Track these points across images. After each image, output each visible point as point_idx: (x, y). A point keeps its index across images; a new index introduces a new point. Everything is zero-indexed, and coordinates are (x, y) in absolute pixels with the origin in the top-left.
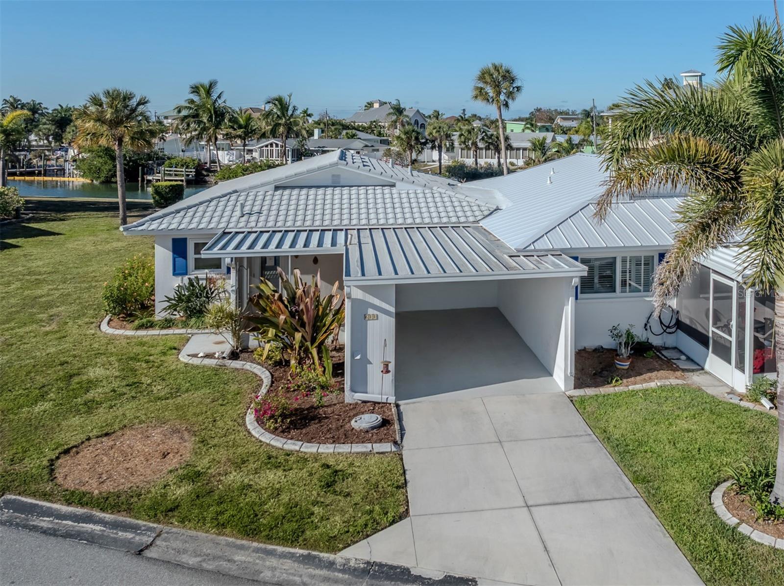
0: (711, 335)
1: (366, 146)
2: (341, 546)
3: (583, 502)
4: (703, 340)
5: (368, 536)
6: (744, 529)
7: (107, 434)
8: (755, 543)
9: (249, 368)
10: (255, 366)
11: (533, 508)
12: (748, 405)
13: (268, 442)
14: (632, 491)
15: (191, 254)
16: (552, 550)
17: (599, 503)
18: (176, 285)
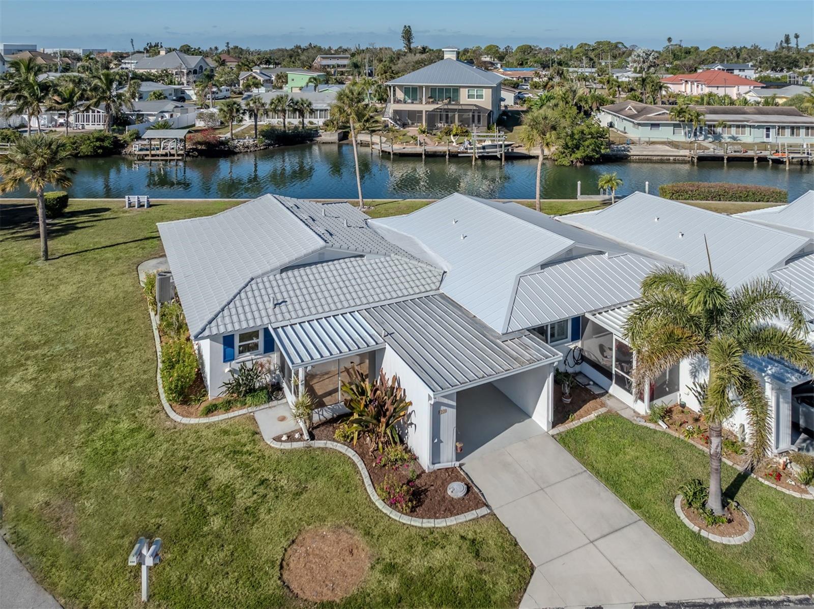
0: (614, 372)
1: (177, 107)
2: (517, 602)
3: (616, 531)
4: (607, 373)
5: (525, 590)
6: (704, 533)
7: (293, 542)
8: (714, 543)
9: (331, 446)
10: (335, 444)
11: (595, 543)
12: (652, 426)
13: (409, 523)
14: (635, 515)
15: (237, 343)
16: (624, 574)
17: (625, 529)
18: (227, 370)
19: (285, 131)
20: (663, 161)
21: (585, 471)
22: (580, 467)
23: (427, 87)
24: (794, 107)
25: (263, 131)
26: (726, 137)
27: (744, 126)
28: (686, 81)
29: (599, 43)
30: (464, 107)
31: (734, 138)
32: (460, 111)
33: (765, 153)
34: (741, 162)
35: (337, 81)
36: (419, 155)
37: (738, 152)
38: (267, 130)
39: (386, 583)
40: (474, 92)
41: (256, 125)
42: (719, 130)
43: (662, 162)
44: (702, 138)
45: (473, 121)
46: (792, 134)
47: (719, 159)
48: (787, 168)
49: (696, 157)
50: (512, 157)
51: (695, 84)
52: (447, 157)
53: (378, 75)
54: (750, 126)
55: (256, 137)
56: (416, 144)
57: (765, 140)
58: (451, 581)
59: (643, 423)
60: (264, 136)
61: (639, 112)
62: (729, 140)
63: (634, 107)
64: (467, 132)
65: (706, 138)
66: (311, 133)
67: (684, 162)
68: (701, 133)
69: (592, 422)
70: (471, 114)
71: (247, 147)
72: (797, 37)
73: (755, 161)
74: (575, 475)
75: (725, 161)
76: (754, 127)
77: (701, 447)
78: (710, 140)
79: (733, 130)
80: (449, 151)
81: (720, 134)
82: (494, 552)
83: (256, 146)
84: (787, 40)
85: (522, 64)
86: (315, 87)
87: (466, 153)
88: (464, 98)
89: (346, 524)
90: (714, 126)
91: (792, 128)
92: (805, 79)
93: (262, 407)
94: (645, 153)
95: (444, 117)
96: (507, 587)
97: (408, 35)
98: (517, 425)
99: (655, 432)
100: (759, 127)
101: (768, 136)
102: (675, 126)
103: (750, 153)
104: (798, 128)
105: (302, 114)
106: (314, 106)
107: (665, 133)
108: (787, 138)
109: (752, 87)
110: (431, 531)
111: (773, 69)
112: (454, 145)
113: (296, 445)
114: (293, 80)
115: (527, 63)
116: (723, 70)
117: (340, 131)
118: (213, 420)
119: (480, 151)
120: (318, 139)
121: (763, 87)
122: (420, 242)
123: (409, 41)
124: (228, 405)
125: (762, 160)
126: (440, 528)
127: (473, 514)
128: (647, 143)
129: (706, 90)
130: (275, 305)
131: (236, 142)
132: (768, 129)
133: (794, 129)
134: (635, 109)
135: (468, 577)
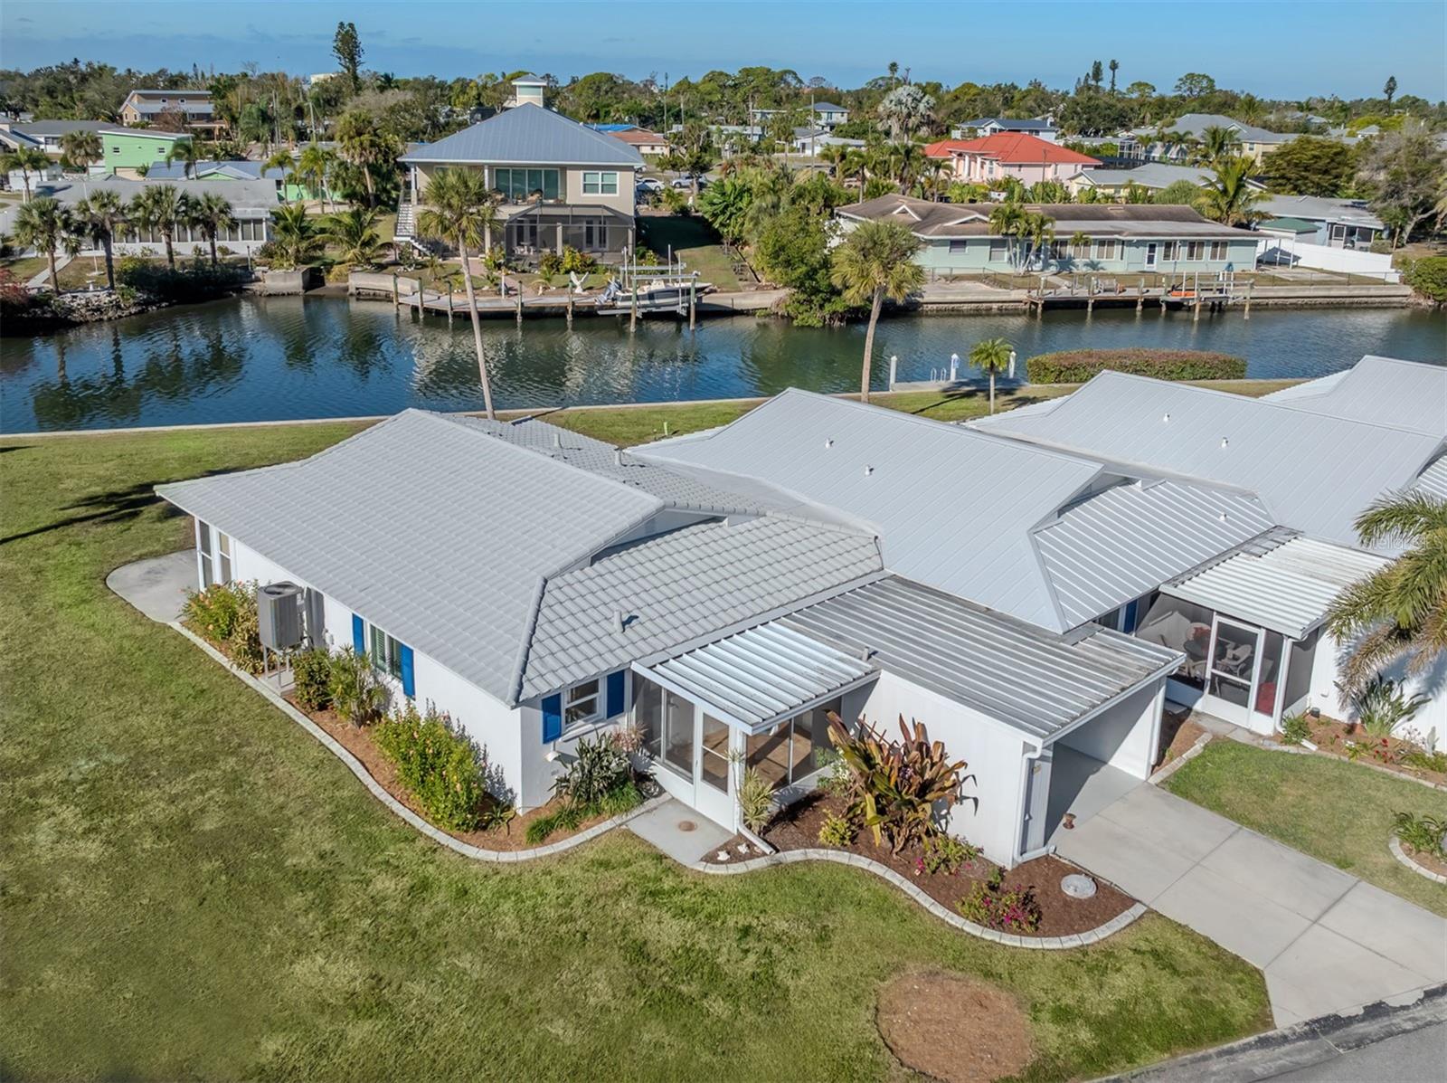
7: (877, 1009)
9: (817, 857)
10: (822, 851)
11: (1321, 922)
12: (1292, 749)
13: (1040, 947)
14: (1347, 877)
15: (565, 704)
16: (1384, 954)
17: (1348, 898)
18: (551, 756)
19: (173, 271)
20: (980, 312)
21: (1240, 828)
22: (1231, 826)
23: (491, 167)
24: (1188, 206)
25: (125, 272)
26: (1080, 266)
27: (1112, 243)
28: (960, 155)
29: (747, 72)
30: (577, 212)
31: (1093, 265)
32: (564, 219)
33: (1154, 292)
34: (1114, 309)
35: (227, 153)
36: (510, 316)
37: (1111, 290)
38: (134, 270)
39: (1072, 1035)
40: (598, 178)
41: (109, 259)
42: (1069, 250)
43: (977, 314)
44: (1039, 266)
45: (590, 241)
46: (1191, 255)
47: (1079, 305)
48: (1196, 319)
49: (1040, 303)
50: (708, 314)
51: (979, 160)
52: (569, 317)
53: (342, 140)
54: (1123, 243)
55: (112, 287)
56: (498, 293)
57: (1146, 267)
58: (1162, 1013)
59: (1276, 747)
60: (130, 284)
61: (924, 217)
62: (1084, 269)
63: (913, 209)
64: (593, 264)
65: (1046, 266)
66: (234, 276)
67: (1015, 313)
68: (1038, 257)
69: (1201, 756)
70: (585, 225)
71: (98, 309)
72: (1114, 66)
73: (1139, 308)
74: (1230, 837)
75: (1090, 309)
76: (1130, 243)
77: (1380, 769)
78: (1053, 269)
79: (1094, 249)
80: (573, 303)
81: (1070, 258)
82: (1195, 961)
83: (119, 307)
84: (1097, 74)
85: (596, 117)
86: (188, 167)
87: (612, 307)
88: (576, 192)
89: (944, 967)
90: (1064, 243)
91: (1192, 245)
92: (1149, 152)
93: (636, 812)
94: (950, 298)
95: (527, 233)
96: (1245, 1003)
97: (348, 43)
98: (1091, 777)
99: (1304, 757)
100: (1138, 244)
101: (1151, 260)
102: (994, 243)
103: (1131, 293)
104: (1201, 244)
105: (210, 230)
106: (239, 212)
107: (975, 259)
108: (1182, 264)
109: (1079, 167)
110: (1083, 950)
111: (1083, 132)
112: (575, 291)
113: (755, 864)
114: (116, 150)
115: (607, 113)
116: (1000, 130)
117: (305, 267)
118: (562, 848)
119: (643, 302)
120: (256, 287)
121: (1097, 167)
122: (778, 487)
123: (352, 60)
124: (571, 820)
125: (1151, 304)
126: (1092, 945)
127: (1126, 916)
128: (946, 278)
129: (1000, 173)
130: (624, 624)
131: (67, 298)
132: (1152, 247)
133: (1193, 246)
134: (916, 212)
135: (1183, 1002)
